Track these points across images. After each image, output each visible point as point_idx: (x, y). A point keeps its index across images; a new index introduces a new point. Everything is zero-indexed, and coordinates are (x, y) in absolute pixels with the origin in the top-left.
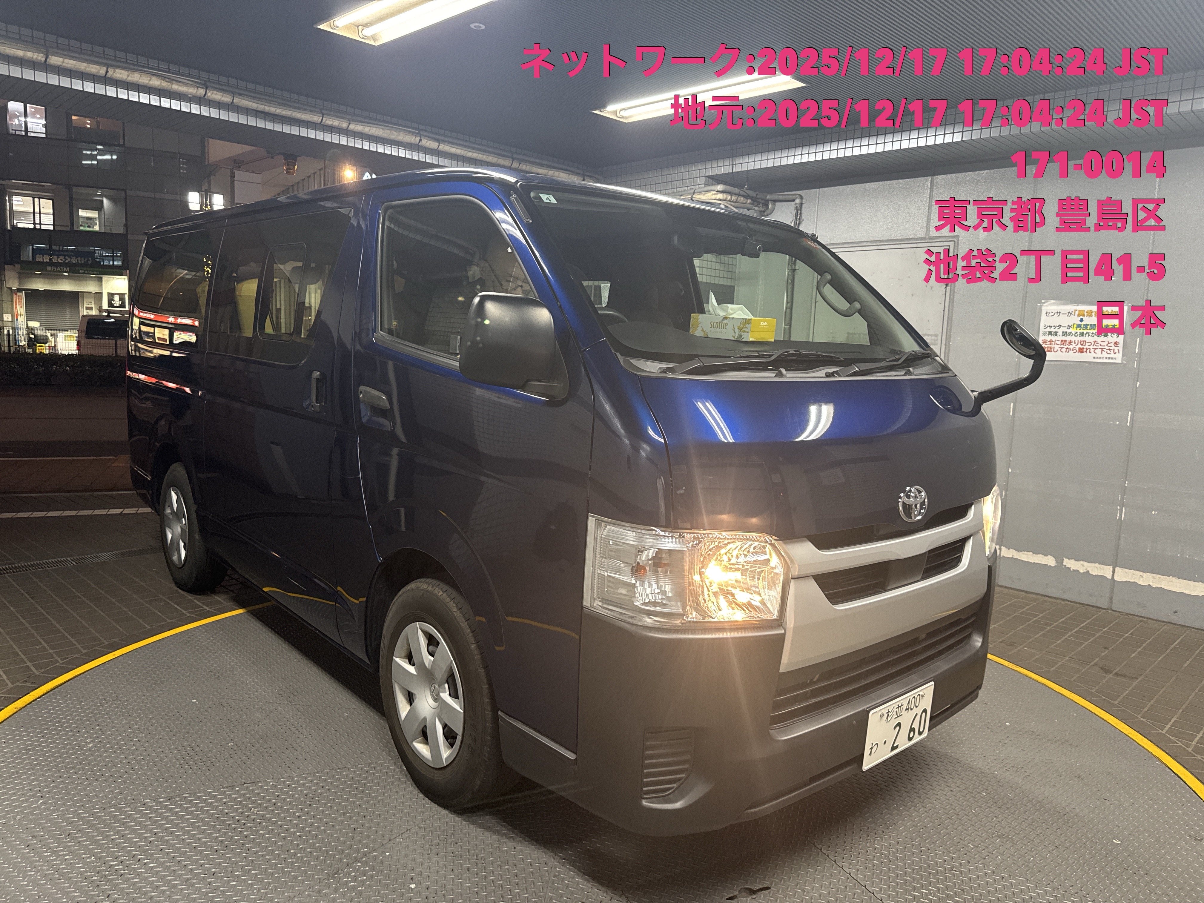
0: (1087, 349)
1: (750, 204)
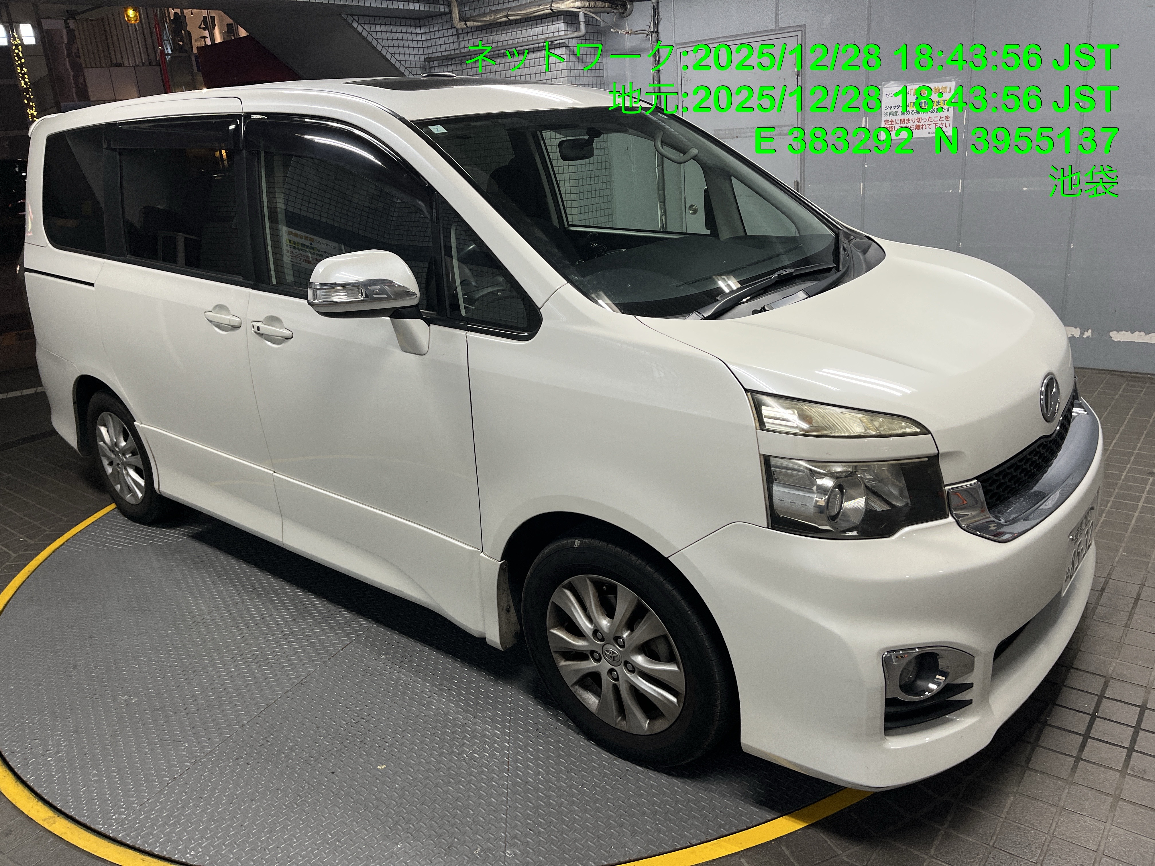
0: (923, 126)
1: (608, 7)
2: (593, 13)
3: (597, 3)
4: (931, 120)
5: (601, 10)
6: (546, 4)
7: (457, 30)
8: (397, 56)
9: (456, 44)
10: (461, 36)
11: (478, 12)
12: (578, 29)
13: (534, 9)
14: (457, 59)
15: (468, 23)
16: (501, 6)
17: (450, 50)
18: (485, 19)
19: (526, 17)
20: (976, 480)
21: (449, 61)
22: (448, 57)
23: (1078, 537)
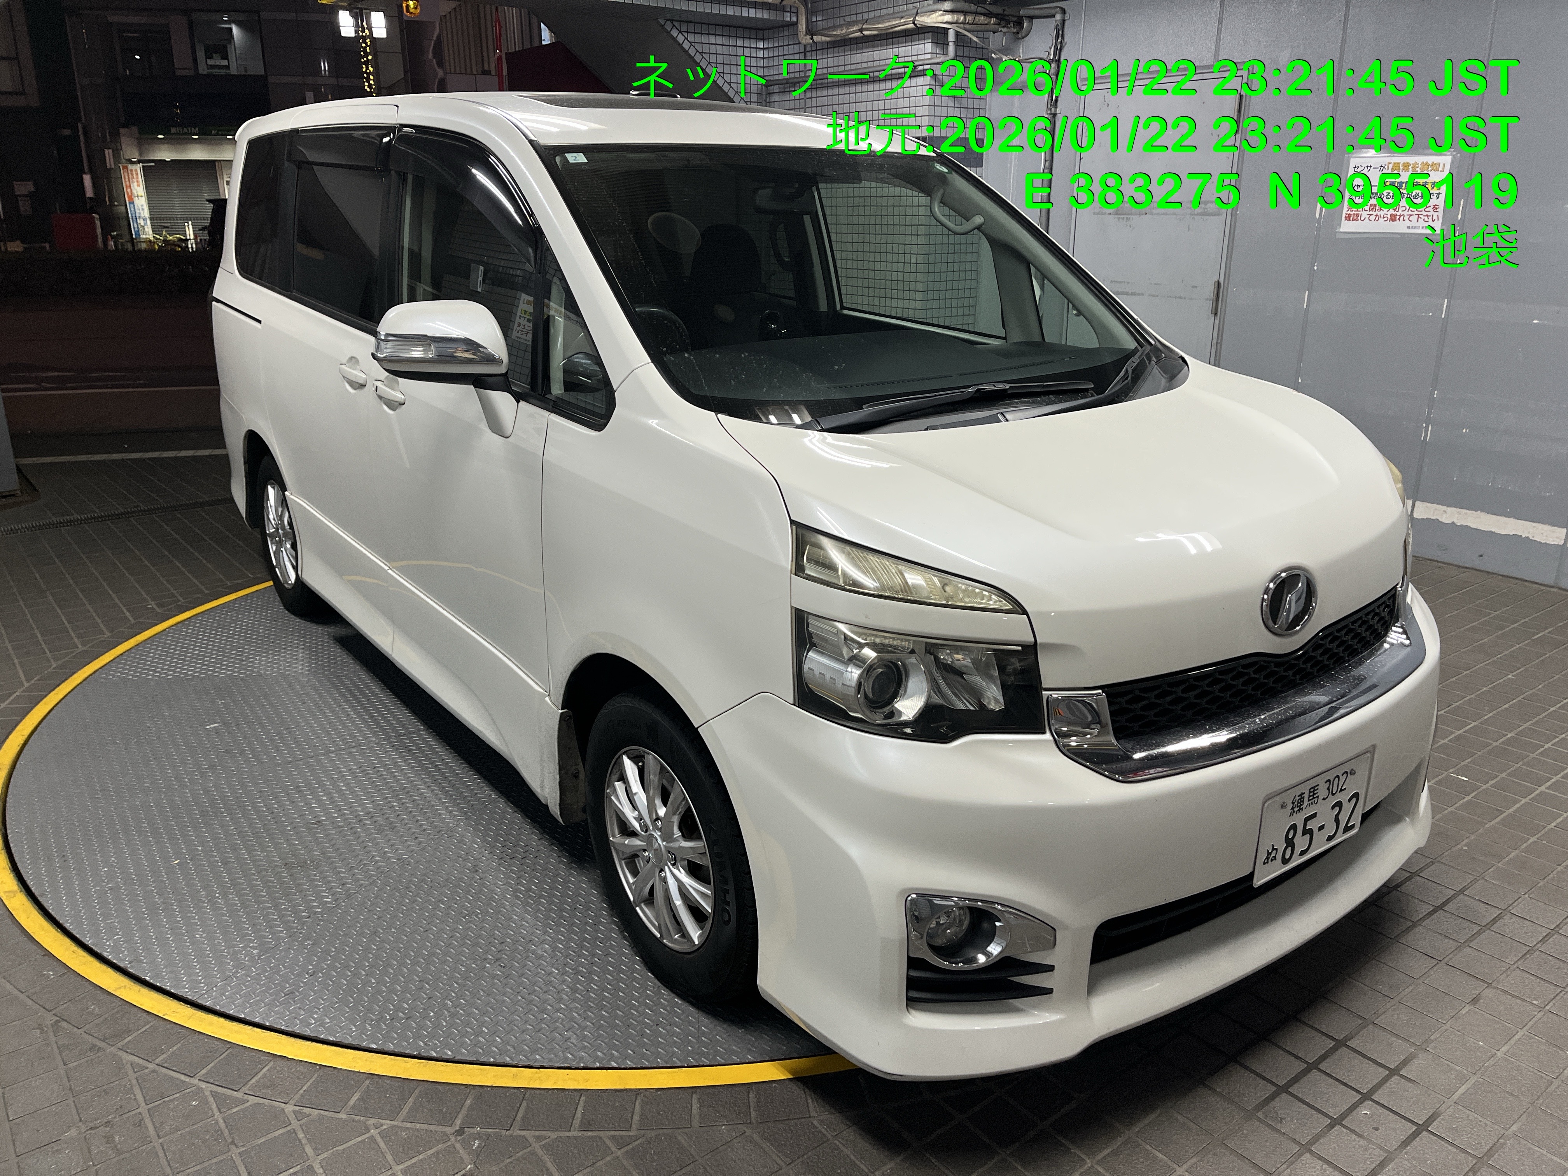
0: (1400, 216)
1: (994, 24)
2: (968, 31)
3: (977, 18)
5: (983, 27)
6: (909, 16)
7: (805, 46)
8: (727, 77)
10: (808, 54)
11: (831, 23)
12: (947, 54)
13: (894, 23)
15: (815, 37)
16: (860, 17)
17: (794, 72)
18: (834, 33)
19: (884, 32)
20: (1100, 691)
21: (792, 87)
22: (790, 81)
23: (1301, 805)
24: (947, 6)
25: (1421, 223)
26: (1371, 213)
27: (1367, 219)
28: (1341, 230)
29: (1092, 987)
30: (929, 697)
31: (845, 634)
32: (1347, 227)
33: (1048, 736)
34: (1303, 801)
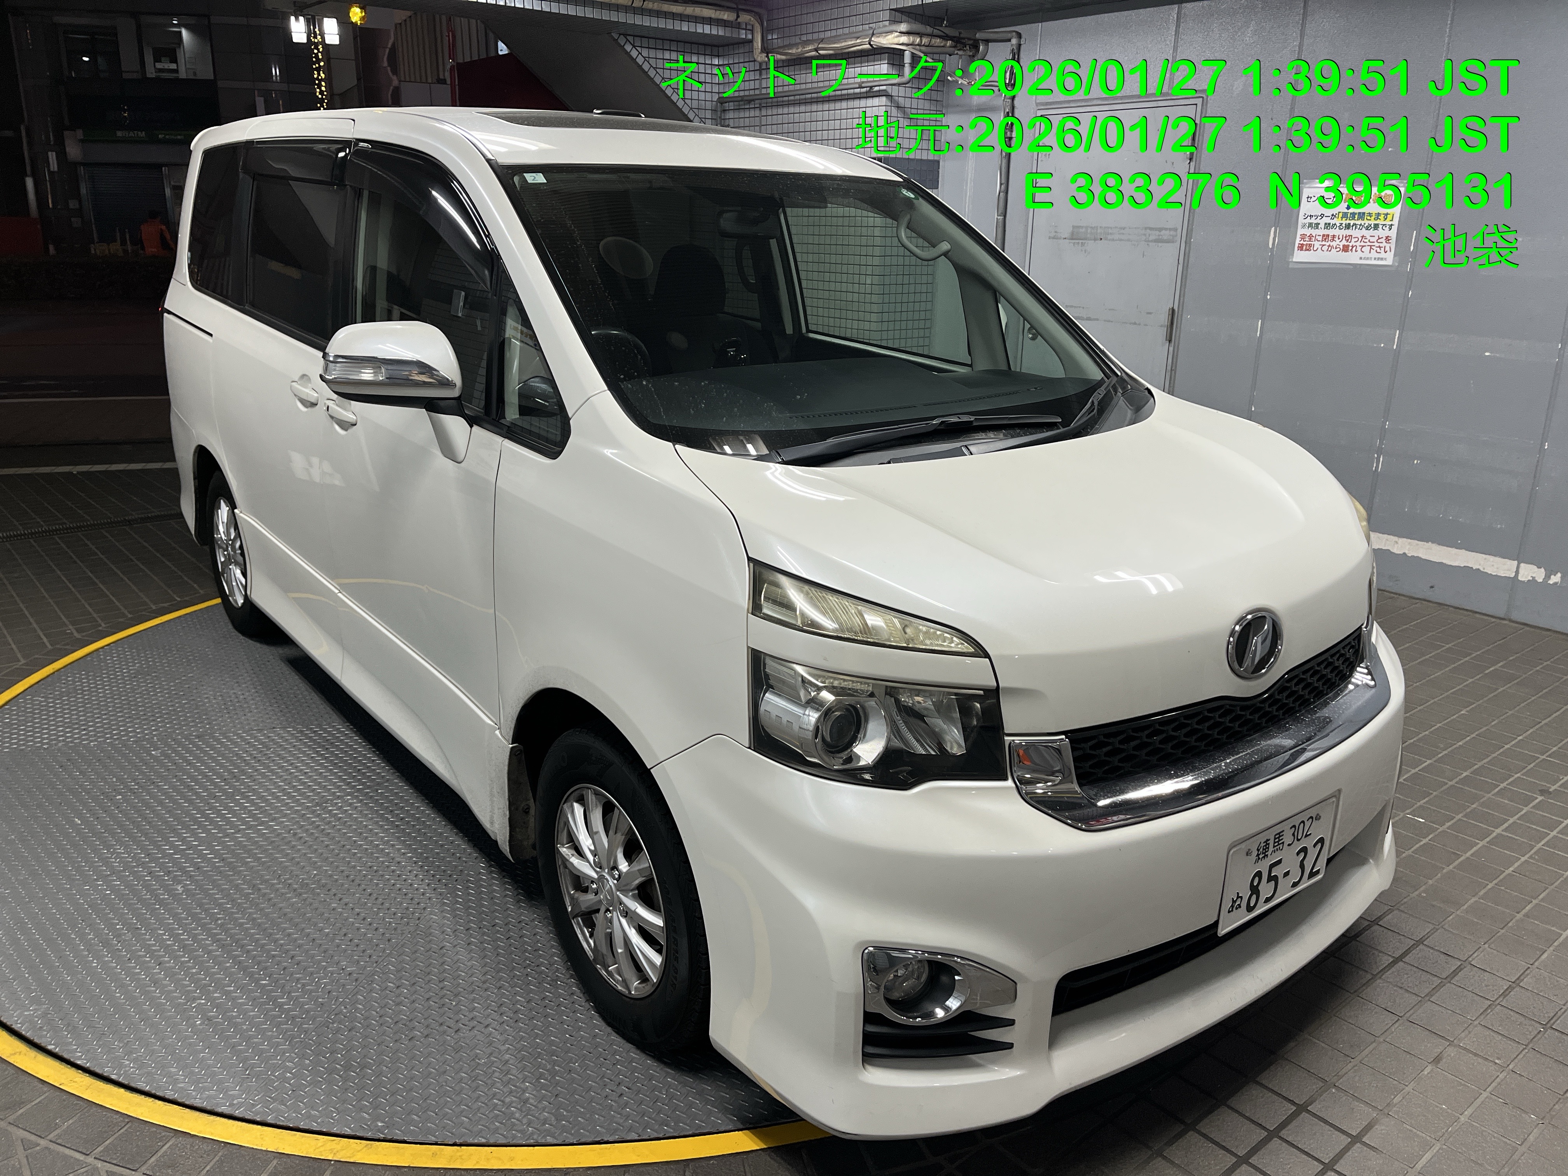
0: (1353, 247)
1: (950, 47)
2: (924, 53)
3: (933, 41)
4: (1365, 241)
5: (939, 50)
6: (866, 36)
7: (761, 64)
9: (757, 82)
10: (764, 72)
11: (787, 42)
12: (902, 75)
13: (850, 43)
14: (757, 102)
15: (770, 55)
16: (815, 36)
17: (749, 90)
18: (790, 51)
19: (840, 52)
20: (1063, 737)
21: (747, 104)
22: (745, 98)
23: (1266, 852)
24: (903, 27)
25: (1374, 254)
26: (1324, 243)
27: (1320, 249)
28: (1294, 260)
29: (1054, 1039)
30: (889, 740)
31: (802, 676)
32: (1300, 256)
33: (1010, 783)
34: (1268, 848)
